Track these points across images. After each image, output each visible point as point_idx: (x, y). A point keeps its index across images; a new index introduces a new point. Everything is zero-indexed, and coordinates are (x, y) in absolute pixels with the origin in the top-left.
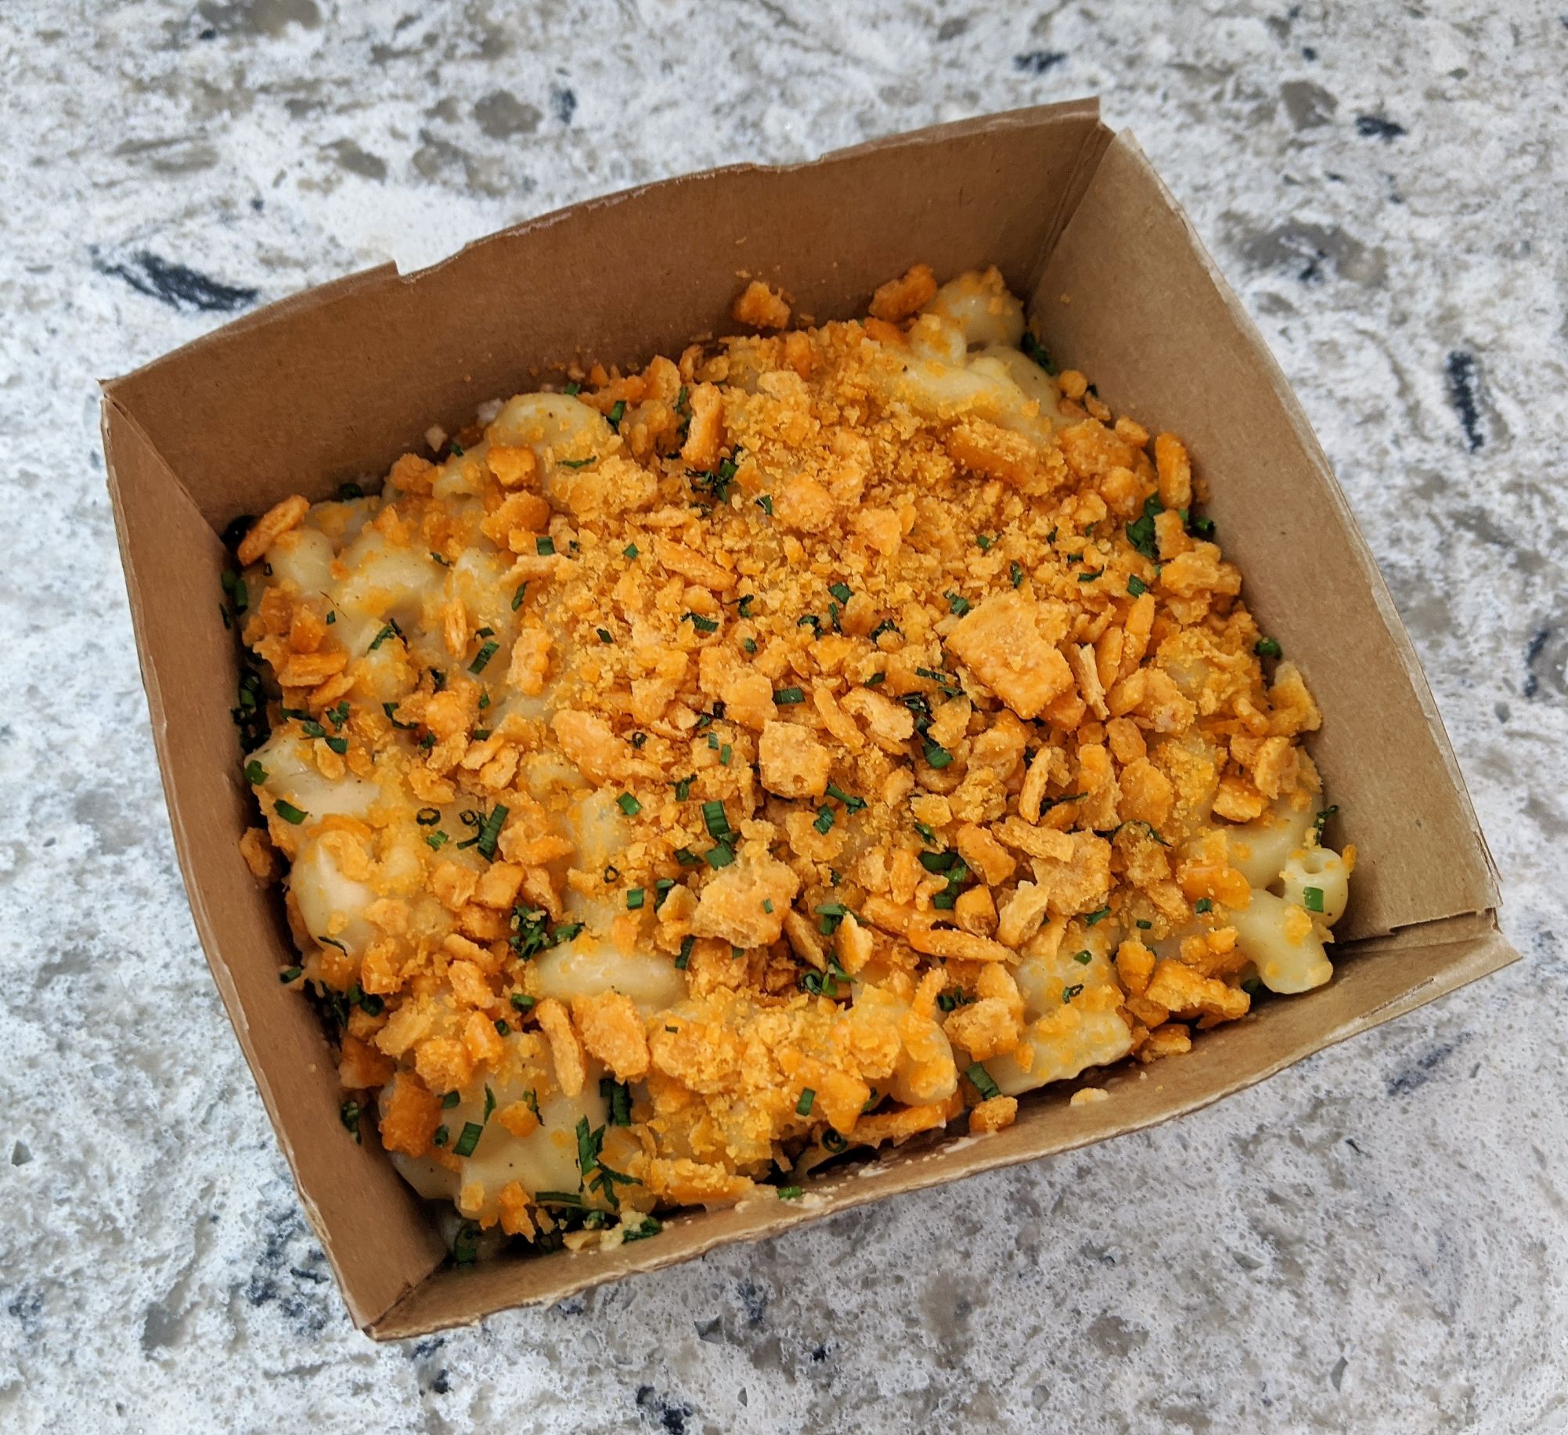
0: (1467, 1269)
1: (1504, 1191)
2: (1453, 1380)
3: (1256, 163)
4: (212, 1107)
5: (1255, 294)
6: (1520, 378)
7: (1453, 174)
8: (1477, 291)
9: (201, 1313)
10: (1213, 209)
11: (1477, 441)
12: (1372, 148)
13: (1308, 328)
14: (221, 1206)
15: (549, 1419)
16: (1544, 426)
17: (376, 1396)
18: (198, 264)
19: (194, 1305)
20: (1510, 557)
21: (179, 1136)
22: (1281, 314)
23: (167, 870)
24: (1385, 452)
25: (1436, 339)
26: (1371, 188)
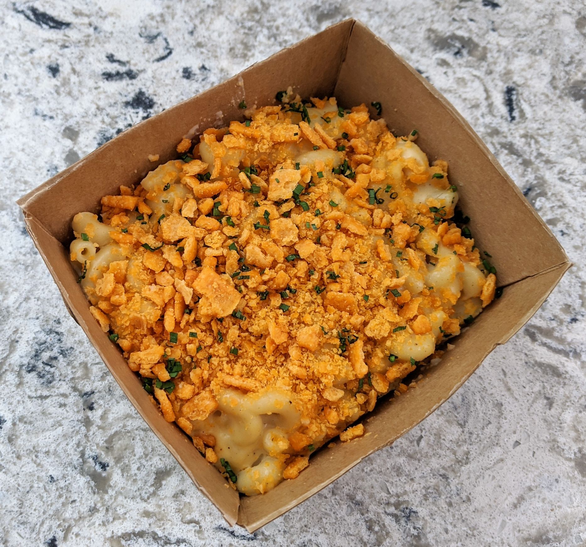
0: (472, 409)
1: (489, 383)
2: (462, 448)
3: (443, 12)
4: (21, 303)
5: (436, 59)
6: (532, 97)
7: (516, 23)
8: (520, 65)
9: (8, 373)
10: (425, 27)
11: (513, 118)
12: (487, 11)
13: (454, 73)
14: (20, 337)
15: (129, 423)
16: (539, 115)
17: (68, 408)
18: (51, 12)
19: (6, 370)
20: (520, 160)
21: (8, 312)
22: (445, 67)
23: (15, 220)
24: (478, 119)
25: (502, 81)
26: (485, 25)
